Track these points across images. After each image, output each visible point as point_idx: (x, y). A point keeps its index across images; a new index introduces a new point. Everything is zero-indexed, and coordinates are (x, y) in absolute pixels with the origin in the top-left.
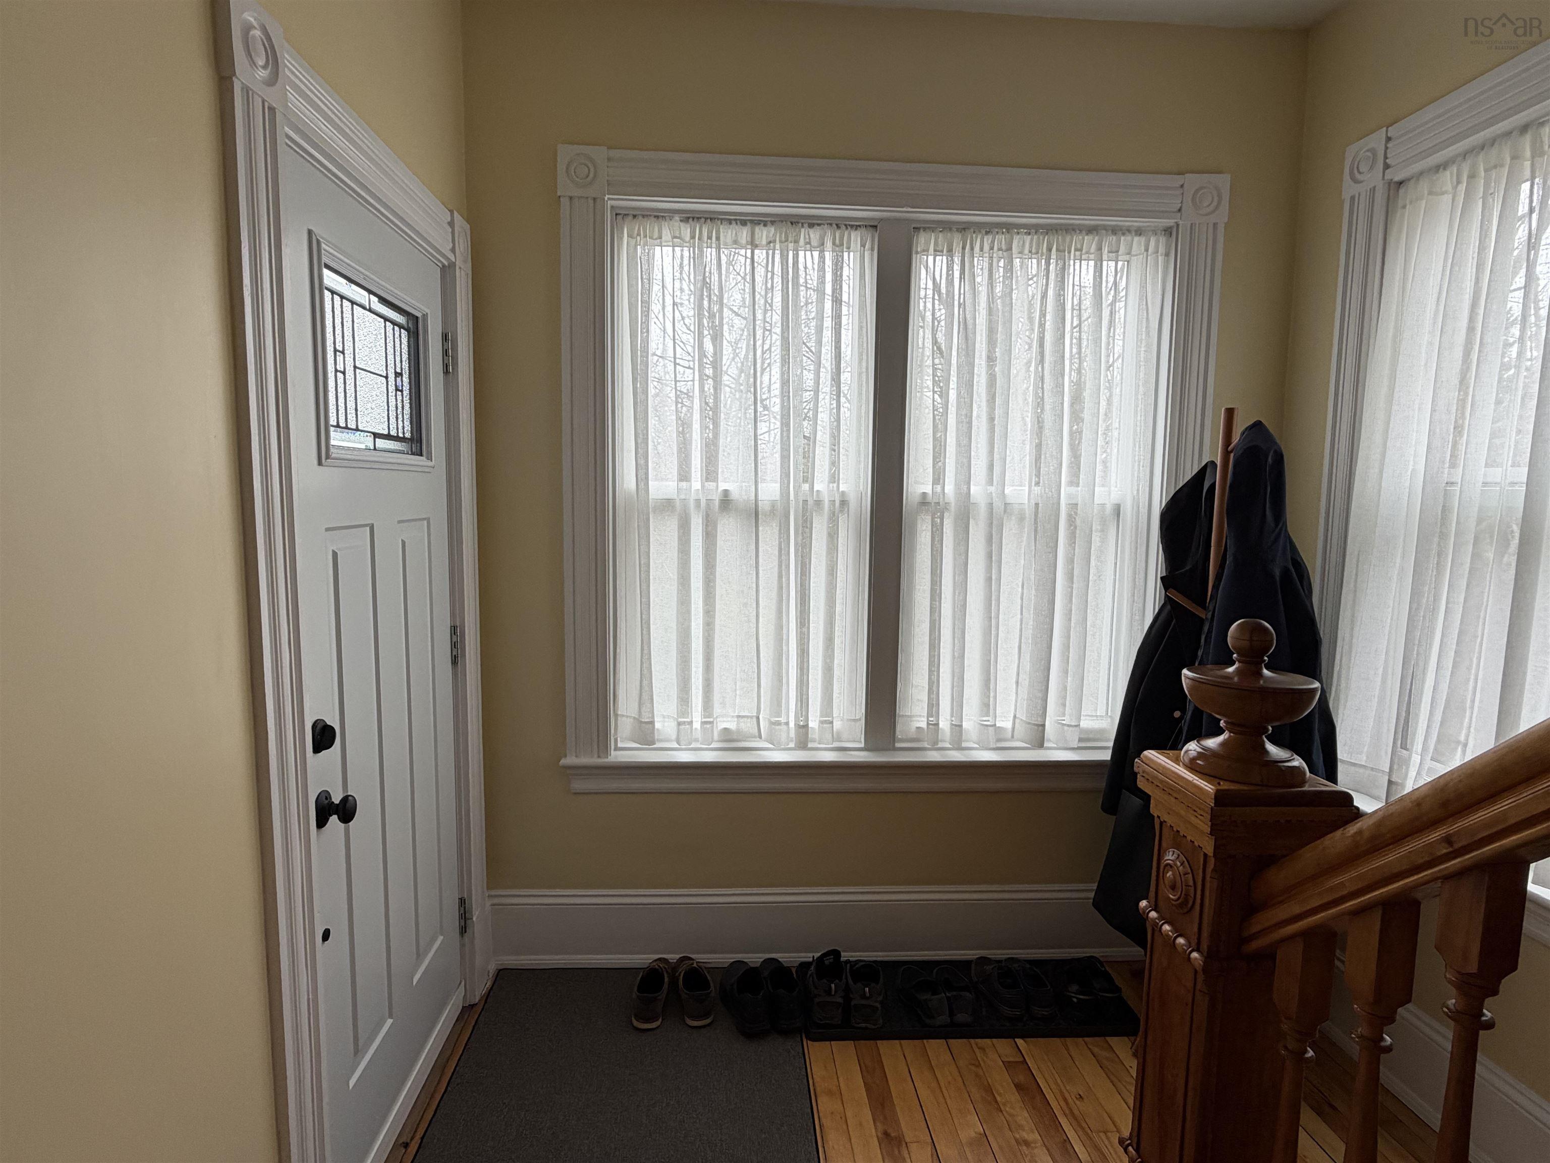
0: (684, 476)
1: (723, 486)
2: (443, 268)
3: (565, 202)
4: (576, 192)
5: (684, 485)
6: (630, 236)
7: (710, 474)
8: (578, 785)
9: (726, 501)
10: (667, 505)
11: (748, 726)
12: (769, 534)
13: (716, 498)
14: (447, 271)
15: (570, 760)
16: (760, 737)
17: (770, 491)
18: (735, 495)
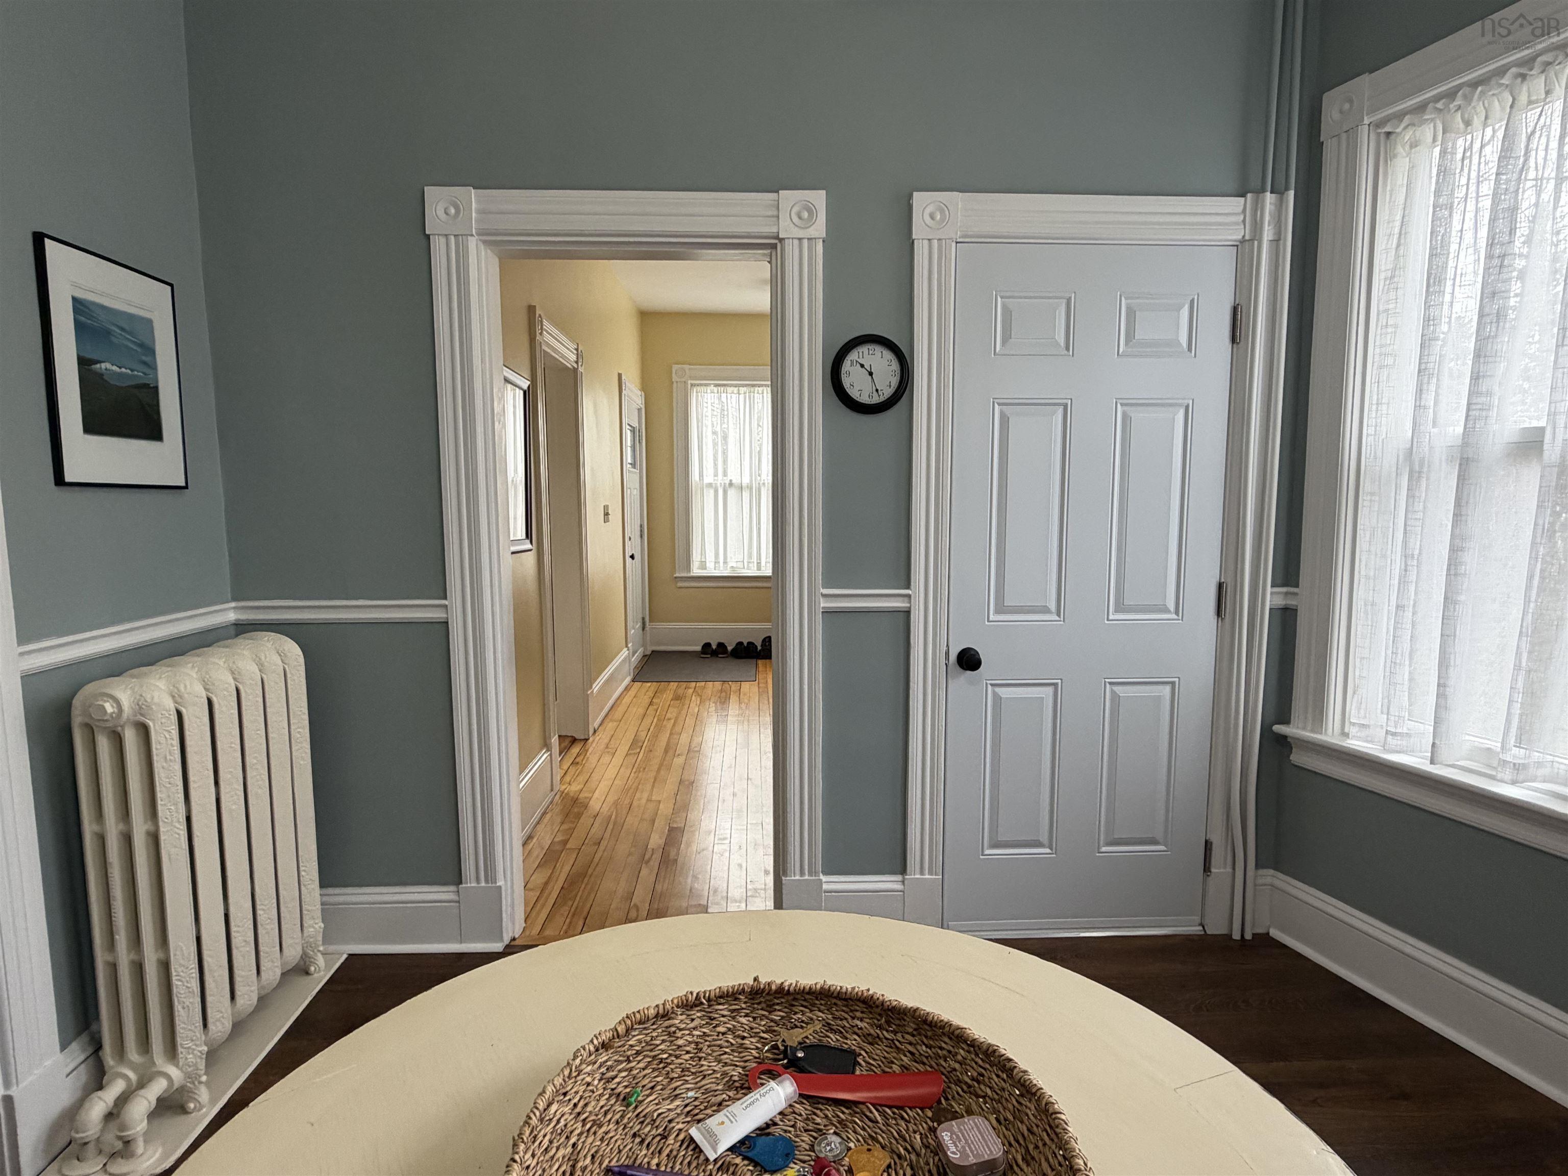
0: (716, 475)
1: (729, 478)
2: (638, 409)
3: (675, 383)
4: (678, 380)
5: (716, 478)
6: (697, 392)
7: (725, 474)
8: (680, 584)
9: (731, 484)
10: (710, 485)
11: (740, 565)
12: (746, 495)
13: (727, 482)
14: (639, 410)
15: (677, 575)
16: (744, 568)
17: (746, 481)
18: (734, 481)
